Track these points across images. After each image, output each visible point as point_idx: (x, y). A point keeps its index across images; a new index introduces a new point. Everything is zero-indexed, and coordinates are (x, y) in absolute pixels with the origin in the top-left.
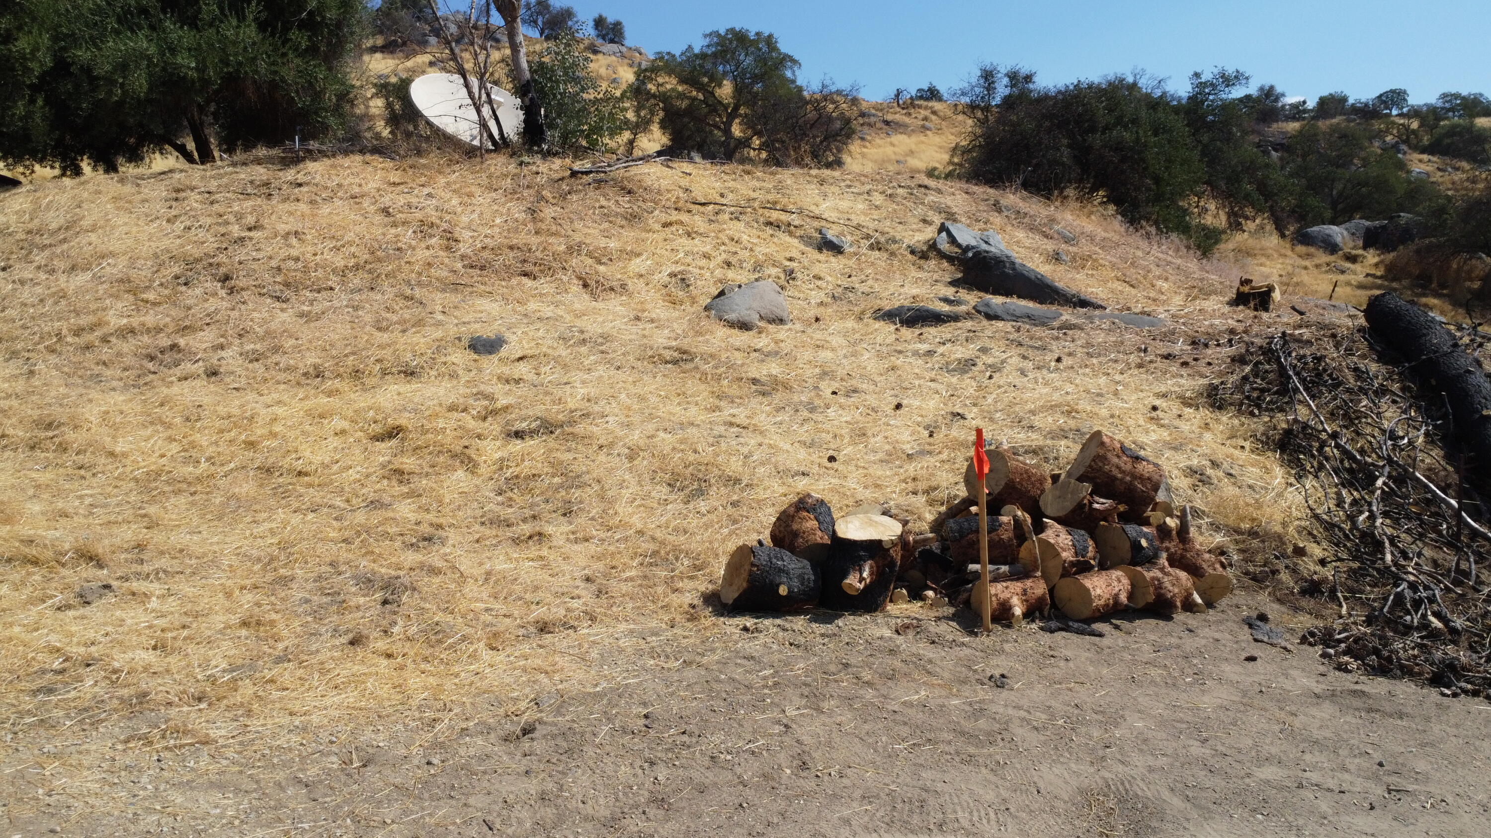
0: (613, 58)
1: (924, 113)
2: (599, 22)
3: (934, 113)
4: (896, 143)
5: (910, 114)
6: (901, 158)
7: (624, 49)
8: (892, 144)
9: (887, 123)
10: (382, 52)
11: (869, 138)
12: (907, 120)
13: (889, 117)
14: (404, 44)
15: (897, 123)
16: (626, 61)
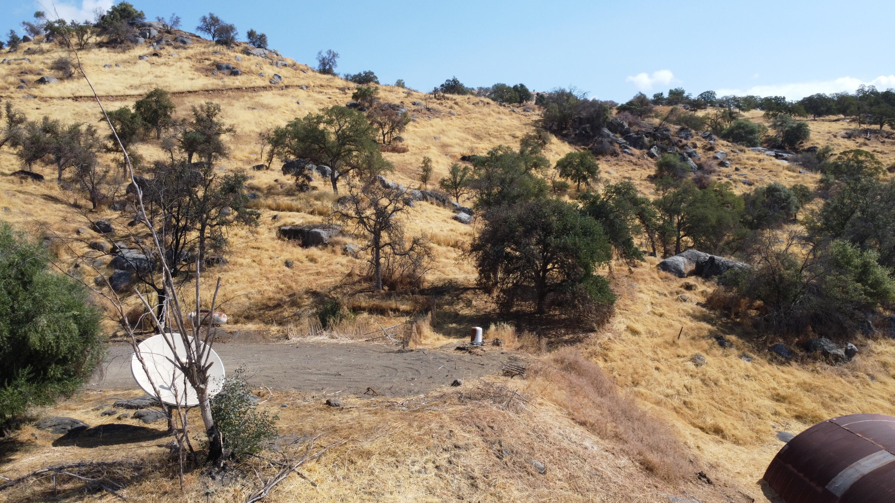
0: (260, 58)
1: (450, 103)
2: (251, 34)
3: (456, 103)
4: (434, 124)
5: (442, 104)
6: (437, 136)
7: (267, 52)
8: (432, 126)
9: (429, 109)
10: (107, 47)
11: (417, 120)
12: (440, 108)
13: (430, 106)
14: (122, 42)
15: (434, 110)
16: (268, 60)
